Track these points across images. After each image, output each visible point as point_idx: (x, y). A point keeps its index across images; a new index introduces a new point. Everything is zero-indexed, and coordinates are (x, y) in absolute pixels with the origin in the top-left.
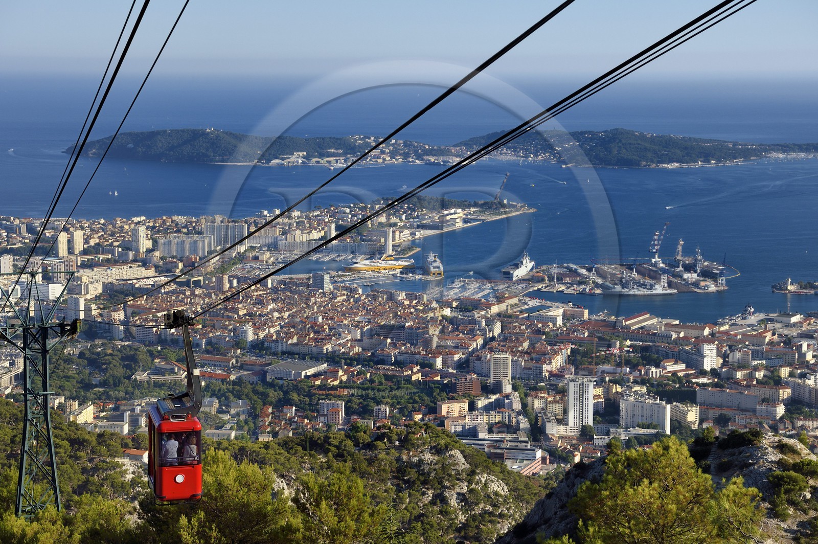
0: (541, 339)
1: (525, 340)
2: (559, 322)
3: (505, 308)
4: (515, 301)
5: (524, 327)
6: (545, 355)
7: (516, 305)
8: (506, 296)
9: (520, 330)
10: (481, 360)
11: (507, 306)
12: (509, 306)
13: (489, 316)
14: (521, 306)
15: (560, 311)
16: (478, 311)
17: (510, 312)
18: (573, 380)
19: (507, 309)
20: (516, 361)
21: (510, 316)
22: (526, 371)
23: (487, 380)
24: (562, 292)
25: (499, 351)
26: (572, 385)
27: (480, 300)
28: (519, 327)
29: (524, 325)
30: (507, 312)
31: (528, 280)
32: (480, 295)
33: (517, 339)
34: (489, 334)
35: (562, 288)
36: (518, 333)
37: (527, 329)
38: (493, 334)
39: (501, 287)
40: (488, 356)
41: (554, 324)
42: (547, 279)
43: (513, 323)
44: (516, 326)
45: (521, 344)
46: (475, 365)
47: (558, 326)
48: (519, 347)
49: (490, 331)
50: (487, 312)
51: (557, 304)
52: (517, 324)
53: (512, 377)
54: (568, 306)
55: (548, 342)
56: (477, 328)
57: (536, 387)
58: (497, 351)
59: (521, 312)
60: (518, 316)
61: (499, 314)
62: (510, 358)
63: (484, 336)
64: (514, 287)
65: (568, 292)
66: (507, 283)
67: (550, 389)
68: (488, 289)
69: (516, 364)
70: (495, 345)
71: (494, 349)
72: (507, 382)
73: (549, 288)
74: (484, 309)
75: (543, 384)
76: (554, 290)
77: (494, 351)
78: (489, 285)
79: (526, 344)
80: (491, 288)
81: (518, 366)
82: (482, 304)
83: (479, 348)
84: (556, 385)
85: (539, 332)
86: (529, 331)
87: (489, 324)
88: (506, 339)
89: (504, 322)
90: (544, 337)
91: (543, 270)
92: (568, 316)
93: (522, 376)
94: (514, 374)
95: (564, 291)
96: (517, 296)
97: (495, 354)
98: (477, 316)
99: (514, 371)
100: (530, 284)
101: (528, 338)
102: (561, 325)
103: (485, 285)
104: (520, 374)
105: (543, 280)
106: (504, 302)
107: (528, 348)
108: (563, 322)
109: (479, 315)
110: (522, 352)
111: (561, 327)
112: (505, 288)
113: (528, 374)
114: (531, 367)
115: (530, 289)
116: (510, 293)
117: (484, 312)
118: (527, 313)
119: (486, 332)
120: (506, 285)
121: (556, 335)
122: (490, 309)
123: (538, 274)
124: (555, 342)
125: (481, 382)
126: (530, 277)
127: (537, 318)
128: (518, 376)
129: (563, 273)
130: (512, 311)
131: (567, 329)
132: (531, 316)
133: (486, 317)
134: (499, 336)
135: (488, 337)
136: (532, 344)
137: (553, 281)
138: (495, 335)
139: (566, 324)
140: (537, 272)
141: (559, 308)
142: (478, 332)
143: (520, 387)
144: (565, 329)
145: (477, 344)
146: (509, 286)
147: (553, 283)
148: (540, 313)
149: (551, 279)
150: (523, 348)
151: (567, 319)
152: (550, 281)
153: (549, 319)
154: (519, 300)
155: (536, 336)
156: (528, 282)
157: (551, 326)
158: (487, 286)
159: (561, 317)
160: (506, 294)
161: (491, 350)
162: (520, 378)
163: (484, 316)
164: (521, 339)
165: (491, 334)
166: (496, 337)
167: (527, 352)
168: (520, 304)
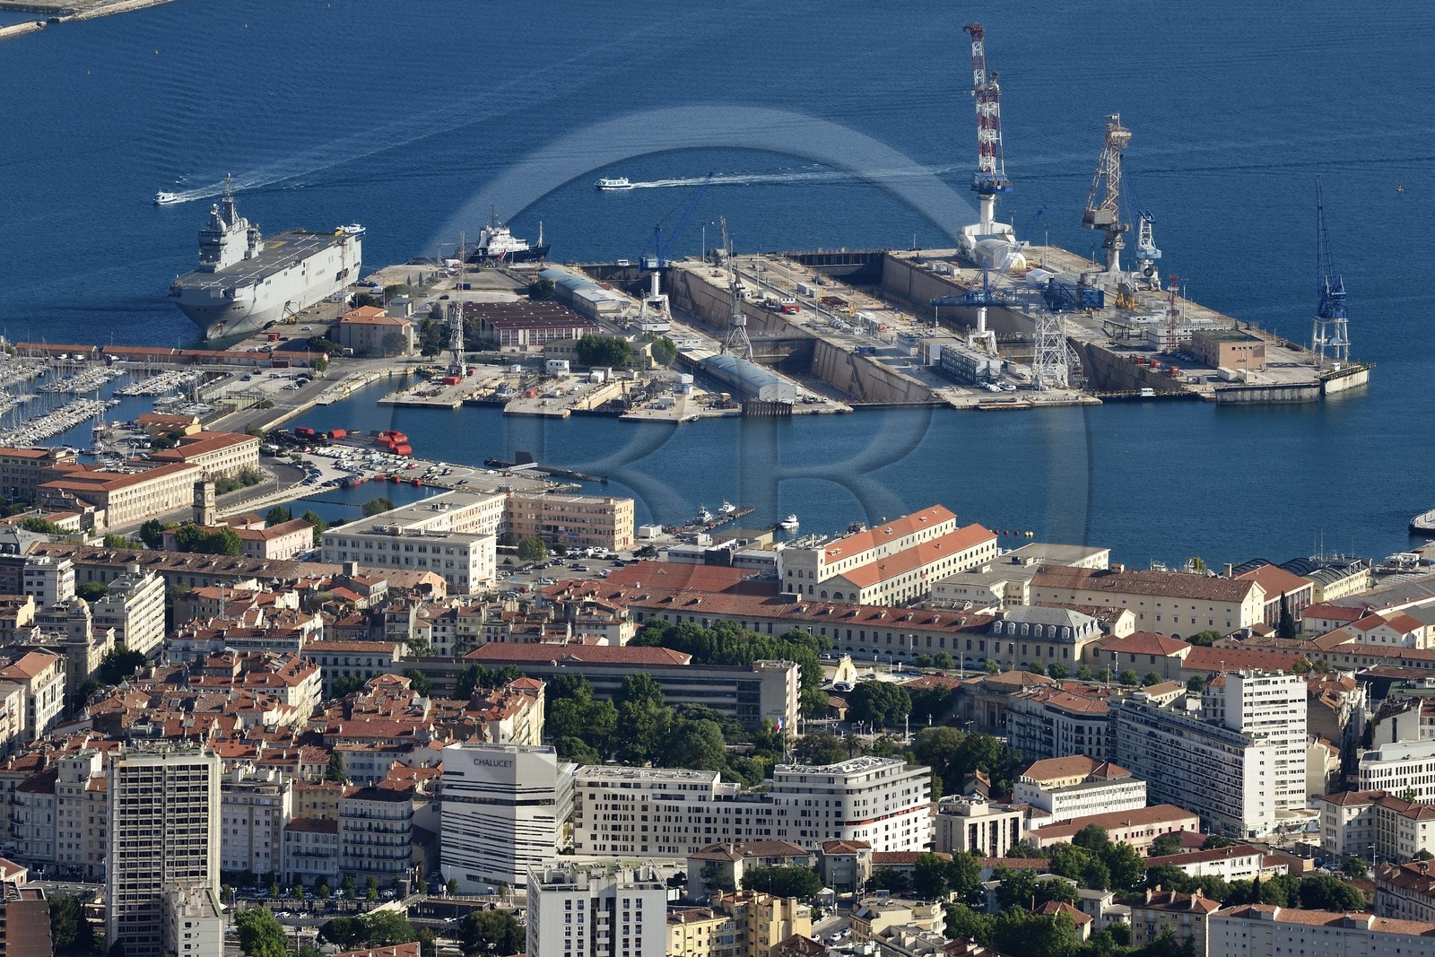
0: (384, 663)
1: (297, 672)
2: (483, 566)
3: (188, 497)
4: (246, 455)
5: (291, 600)
6: (408, 748)
7: (247, 478)
8: (193, 430)
9: (272, 617)
10: (50, 788)
11: (199, 487)
12: (210, 488)
13: (99, 543)
14: (270, 489)
15: (490, 512)
16: (33, 514)
17: (213, 518)
18: (558, 880)
19: (199, 506)
20: (254, 787)
21: (215, 543)
22: (308, 841)
23: (89, 896)
24: (494, 404)
25: (156, 734)
26: (551, 905)
27: (49, 458)
28: (267, 604)
29: (291, 586)
30: (199, 519)
31: (312, 344)
32: (48, 426)
33: (256, 666)
34: (101, 639)
35: (484, 379)
36: (258, 633)
37: (309, 607)
38: (119, 640)
39: (166, 381)
40: (96, 765)
41: (458, 585)
42: (413, 338)
43: (231, 580)
44: (247, 595)
45: (277, 697)
46: (21, 812)
47: (474, 588)
48: (265, 707)
49: (102, 624)
50: (87, 522)
51: (470, 473)
52: (252, 584)
53: (226, 877)
54: (524, 480)
55: (425, 676)
56: (27, 612)
57: (358, 926)
58: (141, 735)
59: (274, 517)
60: (258, 543)
61: (151, 532)
62: (217, 769)
63: (71, 654)
64: (237, 385)
65: (529, 406)
66: (194, 360)
67: (437, 931)
68: (90, 395)
69: (251, 805)
70: (133, 699)
71: (128, 722)
72: (198, 901)
73: (424, 386)
74: (68, 508)
75: (396, 907)
76: (451, 397)
77: (126, 737)
78: (97, 374)
79: (304, 694)
80: (108, 390)
81: (259, 813)
82: (60, 475)
83: (40, 726)
84: (465, 909)
85: (374, 623)
86: (318, 621)
87: (96, 586)
88: (198, 667)
89: (179, 577)
90: (400, 652)
91: (391, 291)
92: (529, 533)
93: (281, 869)
94: (241, 856)
95: (501, 404)
96: (251, 432)
97: (135, 752)
98: (28, 543)
99: (241, 841)
100: (319, 365)
101: (314, 657)
102: (492, 585)
103: (69, 371)
104: (273, 856)
105: (392, 343)
106: (179, 463)
107: (318, 712)
108: (505, 567)
109: (44, 538)
110: (285, 734)
111: (489, 598)
112: (182, 388)
113: (317, 854)
114: (334, 814)
115: (319, 391)
116: (213, 415)
117: (71, 522)
118: (307, 521)
119: (81, 629)
120: (192, 375)
121: (465, 641)
122: (102, 504)
123: (365, 313)
124: (459, 674)
125: (55, 909)
126: (322, 329)
127: (362, 550)
128: (260, 867)
129: (502, 307)
130: (228, 513)
131: (523, 605)
132: (329, 540)
133: (80, 546)
134: (157, 653)
135: (94, 659)
136: (339, 690)
137: (445, 345)
138: (132, 645)
139: (518, 580)
140: (360, 301)
141: (478, 492)
142: (36, 632)
143: (270, 930)
144: (512, 606)
145: (31, 702)
146: (210, 375)
147: (444, 358)
148: (380, 519)
149: (434, 337)
150: (290, 717)
151: (522, 554)
152: (429, 348)
153: (429, 555)
154: (264, 453)
155: (358, 646)
156: (310, 355)
157: (438, 592)
158: (82, 376)
159: (491, 544)
160: (188, 421)
161: (111, 729)
162: (268, 879)
163: (66, 545)
164: (279, 665)
165: (110, 643)
166: (137, 658)
167: (309, 738)
168: (270, 477)
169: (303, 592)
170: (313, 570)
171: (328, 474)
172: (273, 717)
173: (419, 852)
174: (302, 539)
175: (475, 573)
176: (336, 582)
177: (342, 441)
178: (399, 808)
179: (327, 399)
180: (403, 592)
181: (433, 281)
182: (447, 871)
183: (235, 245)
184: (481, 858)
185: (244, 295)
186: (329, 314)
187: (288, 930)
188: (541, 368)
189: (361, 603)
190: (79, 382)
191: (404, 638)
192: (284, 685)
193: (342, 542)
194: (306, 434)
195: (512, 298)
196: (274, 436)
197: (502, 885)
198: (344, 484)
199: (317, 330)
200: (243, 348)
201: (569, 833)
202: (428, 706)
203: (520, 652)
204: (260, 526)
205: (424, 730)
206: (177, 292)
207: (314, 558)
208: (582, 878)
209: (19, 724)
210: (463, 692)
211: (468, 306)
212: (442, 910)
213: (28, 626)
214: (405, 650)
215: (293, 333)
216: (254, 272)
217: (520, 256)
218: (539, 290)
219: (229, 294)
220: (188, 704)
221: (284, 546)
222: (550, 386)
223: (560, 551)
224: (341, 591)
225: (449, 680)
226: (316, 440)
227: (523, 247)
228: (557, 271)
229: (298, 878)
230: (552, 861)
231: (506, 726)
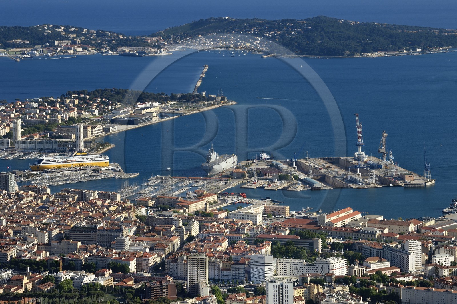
0: (240, 238)
1: (223, 240)
2: (260, 219)
3: (203, 206)
4: (214, 198)
5: (223, 226)
6: (244, 255)
7: (215, 202)
8: (205, 193)
9: (219, 229)
10: (177, 262)
11: (206, 204)
12: (208, 204)
13: (187, 215)
14: (219, 204)
15: (261, 209)
16: (175, 209)
17: (208, 210)
18: (272, 281)
19: (206, 208)
20: (215, 262)
21: (209, 215)
22: (225, 273)
23: (184, 283)
24: (262, 188)
25: (196, 252)
26: (271, 286)
27: (178, 198)
28: (218, 227)
29: (223, 223)
30: (206, 210)
31: (228, 176)
32: (178, 192)
33: (216, 239)
34: (187, 234)
35: (261, 183)
36: (216, 232)
37: (226, 227)
38: (190, 234)
39: (200, 184)
40: (185, 258)
41: (255, 223)
42: (247, 175)
43: (211, 222)
44: (214, 225)
45: (220, 245)
46: (171, 267)
47: (258, 223)
48: (217, 247)
49: (187, 231)
50: (185, 211)
51: (258, 201)
52: (215, 223)
53: (209, 280)
54: (268, 203)
55: (248, 241)
56: (173, 228)
57: (234, 289)
58: (194, 252)
59: (220, 210)
60: (217, 215)
61: (197, 213)
62: (207, 259)
63: (181, 236)
64: (213, 184)
65: (269, 188)
66: (206, 180)
67: (250, 290)
68: (186, 186)
69: (214, 266)
70: (192, 245)
71: (191, 249)
72: (204, 284)
73: (249, 184)
74: (181, 208)
75: (242, 286)
76: (254, 186)
77: (190, 252)
78: (187, 182)
79: (225, 244)
80: (189, 186)
81: (216, 267)
82: (180, 202)
83: (175, 250)
84: (255, 286)
85: (239, 231)
86: (228, 230)
87: (186, 223)
88: (205, 239)
89: (202, 221)
90: (243, 236)
91: (243, 166)
92: (269, 213)
93: (220, 278)
94: (212, 276)
95: (264, 187)
96: (216, 193)
97: (192, 255)
98: (174, 215)
99: (212, 273)
100: (229, 180)
101: (227, 237)
102: (262, 223)
103: (182, 182)
104: (219, 276)
105: (243, 176)
106: (202, 200)
107: (227, 248)
108: (264, 219)
109: (176, 214)
110: (221, 252)
111: (261, 226)
112: (203, 185)
113: (227, 275)
114: (230, 268)
115: (229, 185)
116: (209, 190)
117: (181, 211)
118: (226, 211)
119: (183, 232)
120: (205, 182)
121: (256, 234)
122: (187, 207)
123: (238, 170)
124: (255, 240)
125: (177, 285)
126: (230, 173)
127: (236, 216)
128: (216, 278)
129: (264, 169)
130: (211, 209)
131: (267, 227)
132: (230, 214)
133: (183, 216)
134: (197, 236)
135: (185, 237)
136: (231, 243)
137: (253, 176)
138: (192, 235)
139: (267, 222)
140: (237, 168)
141: (259, 205)
142: (174, 232)
143: (218, 290)
144: (265, 227)
145: (174, 245)
146: (208, 182)
147: (253, 179)
148: (240, 210)
149: (251, 175)
150: (222, 249)
151: (267, 217)
152: (250, 177)
153: (249, 217)
154: (218, 197)
155: (235, 235)
156: (227, 178)
157: (251, 224)
158: (184, 183)
159: (261, 215)
160: (204, 191)
161: (188, 251)
162: (218, 280)
163: (181, 215)
164: (220, 238)
165: (188, 234)
166: (193, 237)
167: (225, 253)
168: (219, 202)
169: (225, 224)
170: (227, 220)
171: (230, 201)
172: (219, 249)
173: (246, 275)
174: (225, 214)
175: (258, 221)
176: (231, 222)
177: (233, 195)
178: (243, 267)
179: (231, 187)
180: (244, 224)
181: (251, 164)
182: (252, 279)
183: (214, 157)
184: (259, 277)
185: (215, 167)
186: (231, 170)
187: (221, 290)
188: (271, 180)
189: (236, 227)
190: (184, 184)
191: (244, 233)
192: (221, 243)
193: (233, 215)
194: (226, 193)
195: (266, 167)
196: (220, 194)
197: (262, 282)
198: (234, 203)
199: (229, 173)
200: (215, 177)
201: (276, 272)
202: (248, 246)
203: (267, 236)
204: (217, 212)
205: (247, 251)
206: (202, 167)
207: (227, 218)
208: (277, 281)
209: (171, 250)
210: (255, 243)
211: (258, 169)
212: (251, 286)
213: (173, 231)
214: (244, 236)
215: (224, 174)
216: (217, 163)
217: (268, 159)
218: (272, 165)
219: (212, 167)
220: (203, 246)
221: (221, 215)
222: (273, 184)
223: (275, 216)
224: (232, 224)
225: (253, 241)
226: (228, 195)
227: (269, 157)
228: (274, 162)
229: (223, 280)
230: (272, 277)
231: (264, 251)
